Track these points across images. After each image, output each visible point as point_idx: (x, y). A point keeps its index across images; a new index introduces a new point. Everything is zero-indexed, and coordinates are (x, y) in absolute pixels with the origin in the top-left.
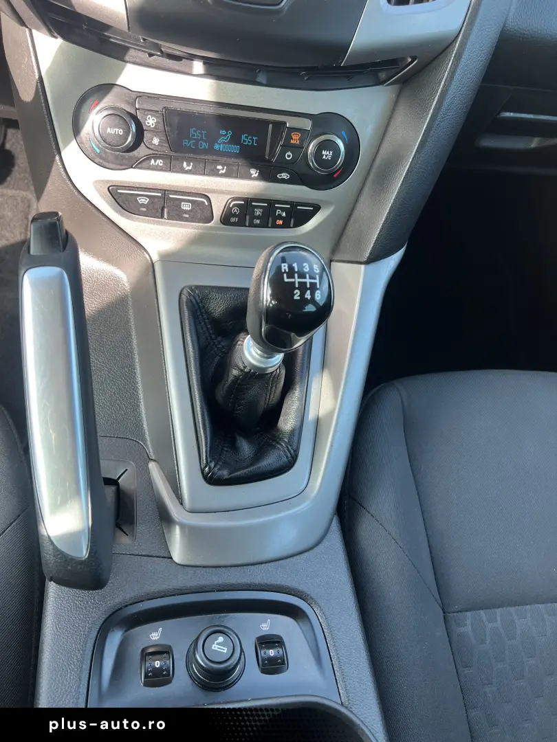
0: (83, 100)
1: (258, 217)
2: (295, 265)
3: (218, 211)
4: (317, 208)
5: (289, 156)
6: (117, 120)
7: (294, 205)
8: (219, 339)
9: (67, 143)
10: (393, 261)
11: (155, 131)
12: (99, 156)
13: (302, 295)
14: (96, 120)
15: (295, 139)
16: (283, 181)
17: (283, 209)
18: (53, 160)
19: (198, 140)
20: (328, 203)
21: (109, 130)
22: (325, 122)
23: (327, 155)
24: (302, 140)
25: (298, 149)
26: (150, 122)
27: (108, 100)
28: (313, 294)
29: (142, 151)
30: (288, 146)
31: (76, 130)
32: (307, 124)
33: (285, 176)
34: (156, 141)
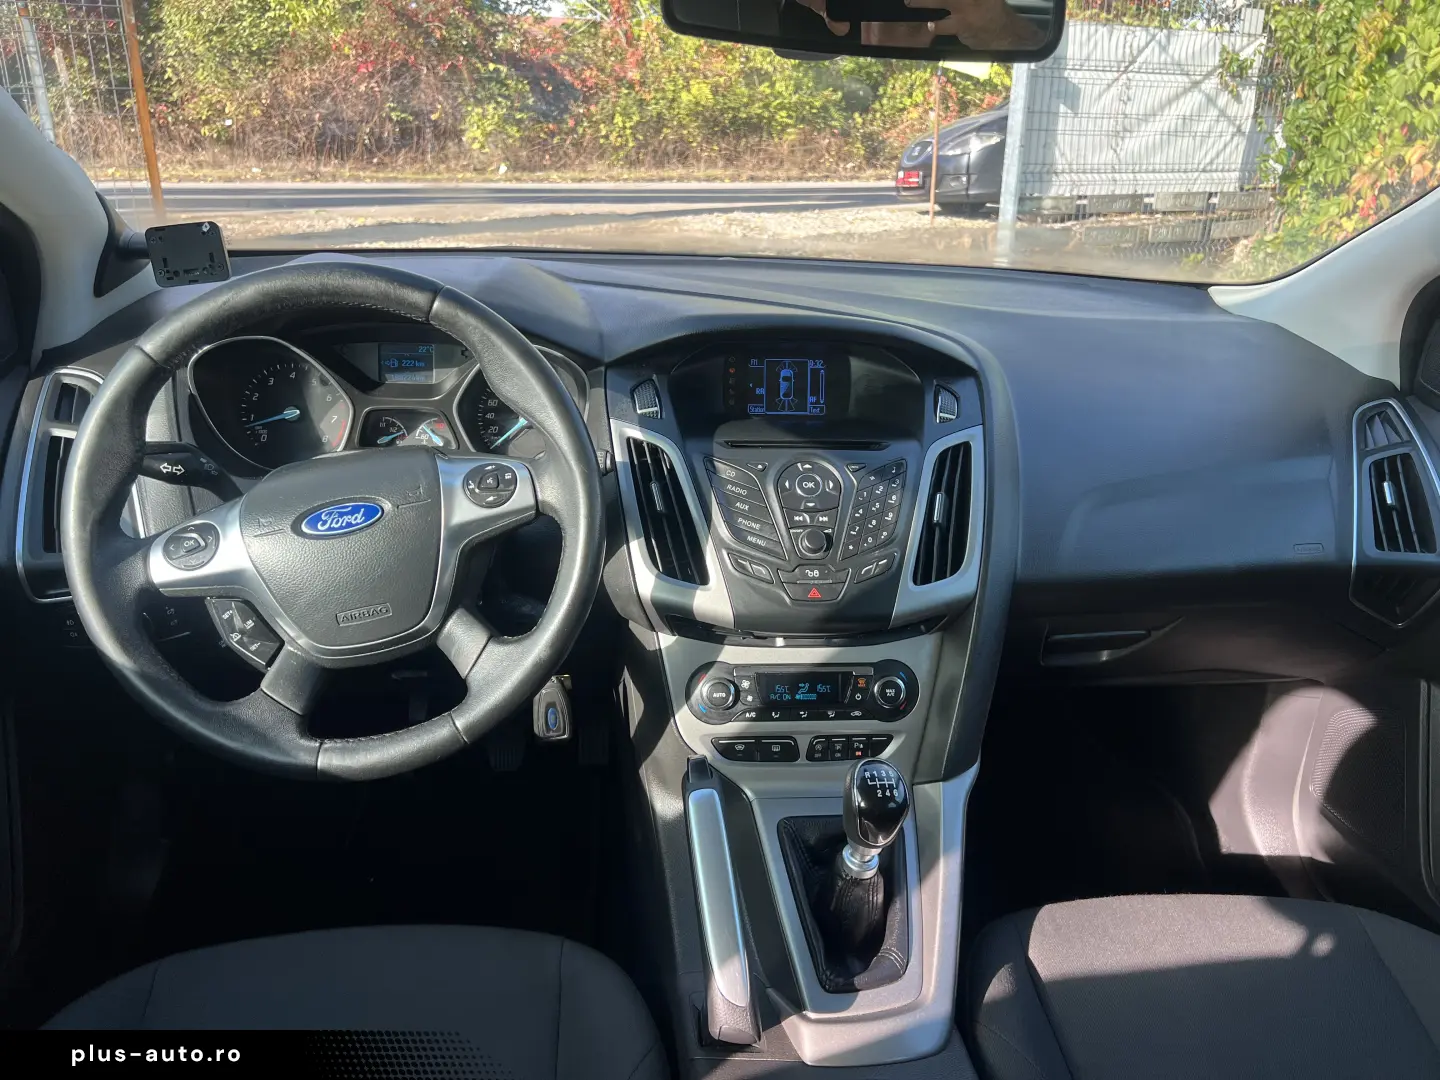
0: (693, 676)
1: (839, 751)
2: (875, 772)
3: (803, 747)
4: (890, 738)
5: (858, 697)
6: (720, 687)
7: (869, 737)
8: (816, 868)
9: (680, 707)
10: (970, 775)
11: (749, 691)
12: (705, 715)
13: (884, 793)
14: (703, 689)
15: (862, 683)
16: (856, 718)
17: (860, 742)
18: (669, 720)
19: (782, 694)
20: (899, 732)
21: (715, 695)
22: (886, 668)
23: (890, 692)
24: (867, 683)
25: (866, 691)
26: (746, 684)
27: (712, 672)
28: (891, 792)
29: (740, 707)
30: (856, 690)
31: (688, 696)
32: (871, 671)
33: (857, 713)
34: (750, 698)
